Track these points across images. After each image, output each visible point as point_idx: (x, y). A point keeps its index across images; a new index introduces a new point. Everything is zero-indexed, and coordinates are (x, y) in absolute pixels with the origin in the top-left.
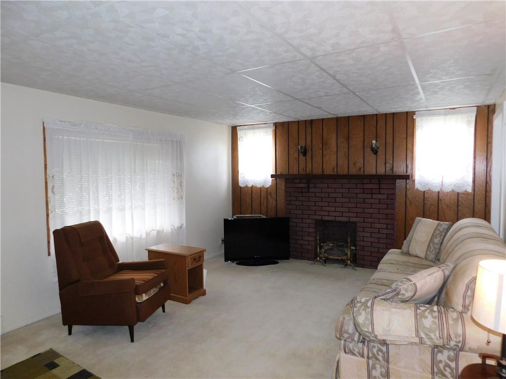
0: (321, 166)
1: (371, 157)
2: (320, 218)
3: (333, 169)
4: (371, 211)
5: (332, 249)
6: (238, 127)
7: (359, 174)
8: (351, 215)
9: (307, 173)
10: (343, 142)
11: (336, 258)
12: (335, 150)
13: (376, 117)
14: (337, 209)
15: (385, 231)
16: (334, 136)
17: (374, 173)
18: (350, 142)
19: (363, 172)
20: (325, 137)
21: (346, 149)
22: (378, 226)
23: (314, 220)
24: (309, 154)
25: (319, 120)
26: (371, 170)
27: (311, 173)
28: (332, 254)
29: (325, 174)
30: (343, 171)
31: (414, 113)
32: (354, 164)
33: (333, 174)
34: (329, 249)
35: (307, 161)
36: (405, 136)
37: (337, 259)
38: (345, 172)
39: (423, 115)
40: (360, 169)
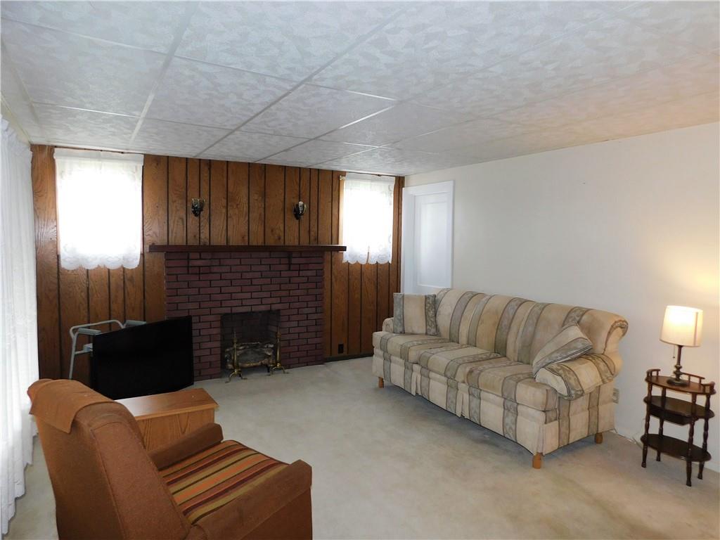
0: (224, 232)
1: (293, 223)
2: (227, 310)
3: (243, 238)
4: (298, 292)
5: (245, 354)
6: (56, 149)
7: (278, 244)
8: (273, 300)
9: (202, 244)
10: (257, 200)
11: (254, 364)
12: (246, 209)
13: (299, 170)
14: (255, 295)
15: (315, 316)
16: (244, 191)
17: (297, 244)
18: (267, 200)
19: (283, 242)
20: (230, 189)
21: (262, 211)
22: (306, 311)
23: (220, 316)
24: (204, 214)
25: (222, 162)
26: (292, 240)
27: (208, 244)
28: (246, 361)
29: (231, 244)
30: (257, 240)
31: (344, 174)
32: (272, 231)
33: (242, 244)
34: (241, 355)
35: (201, 224)
36: (330, 199)
37: (255, 367)
38: (260, 243)
39: (352, 178)
40: (279, 239)
